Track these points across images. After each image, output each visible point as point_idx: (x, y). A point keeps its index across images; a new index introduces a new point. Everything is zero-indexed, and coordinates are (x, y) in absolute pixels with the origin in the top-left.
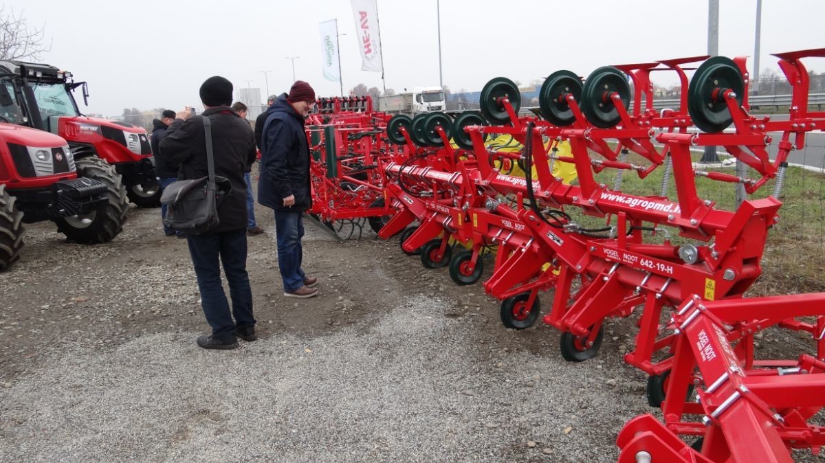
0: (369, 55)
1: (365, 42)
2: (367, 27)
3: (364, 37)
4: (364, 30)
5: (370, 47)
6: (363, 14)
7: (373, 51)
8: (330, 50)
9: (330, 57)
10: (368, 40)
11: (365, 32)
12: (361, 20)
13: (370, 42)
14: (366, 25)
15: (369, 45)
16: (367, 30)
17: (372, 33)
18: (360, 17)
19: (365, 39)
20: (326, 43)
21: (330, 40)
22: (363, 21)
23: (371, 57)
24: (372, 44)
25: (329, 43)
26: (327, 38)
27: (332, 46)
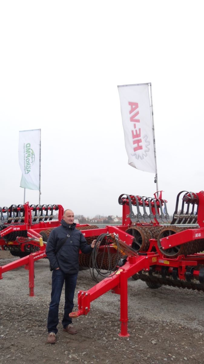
0: (139, 152)
1: (134, 137)
2: (138, 121)
3: (133, 132)
4: (133, 123)
5: (140, 144)
6: (134, 106)
7: (144, 147)
8: (30, 158)
9: (28, 164)
10: (138, 135)
11: (135, 126)
12: (131, 112)
13: (141, 138)
14: (136, 118)
15: (139, 141)
16: (137, 124)
17: (143, 127)
18: (129, 108)
19: (135, 133)
20: (26, 150)
21: (31, 148)
22: (133, 113)
23: (141, 155)
24: (143, 140)
25: (30, 150)
26: (28, 145)
27: (32, 154)
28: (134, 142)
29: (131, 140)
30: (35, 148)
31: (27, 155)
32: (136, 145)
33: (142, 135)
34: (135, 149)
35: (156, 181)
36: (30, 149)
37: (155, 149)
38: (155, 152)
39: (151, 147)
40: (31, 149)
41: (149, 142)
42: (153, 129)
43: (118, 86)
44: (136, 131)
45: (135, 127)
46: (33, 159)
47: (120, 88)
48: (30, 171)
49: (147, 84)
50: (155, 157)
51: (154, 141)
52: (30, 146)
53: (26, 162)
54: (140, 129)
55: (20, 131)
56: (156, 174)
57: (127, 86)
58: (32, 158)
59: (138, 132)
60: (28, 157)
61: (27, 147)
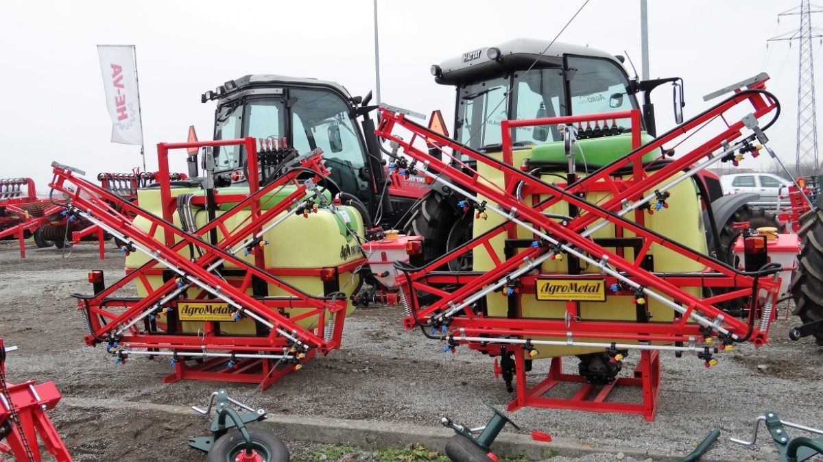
0: (123, 122)
2: (122, 86)
4: (116, 88)
7: (129, 117)
12: (114, 76)
14: (120, 83)
16: (121, 89)
17: (128, 93)
18: (111, 71)
22: (116, 77)
23: (126, 125)
24: (128, 108)
29: (115, 108)
35: (142, 153)
37: (141, 118)
38: (141, 122)
42: (139, 97)
43: (98, 46)
45: (119, 93)
47: (100, 48)
49: (131, 46)
50: (141, 127)
51: (140, 109)
56: (143, 146)
57: (108, 46)
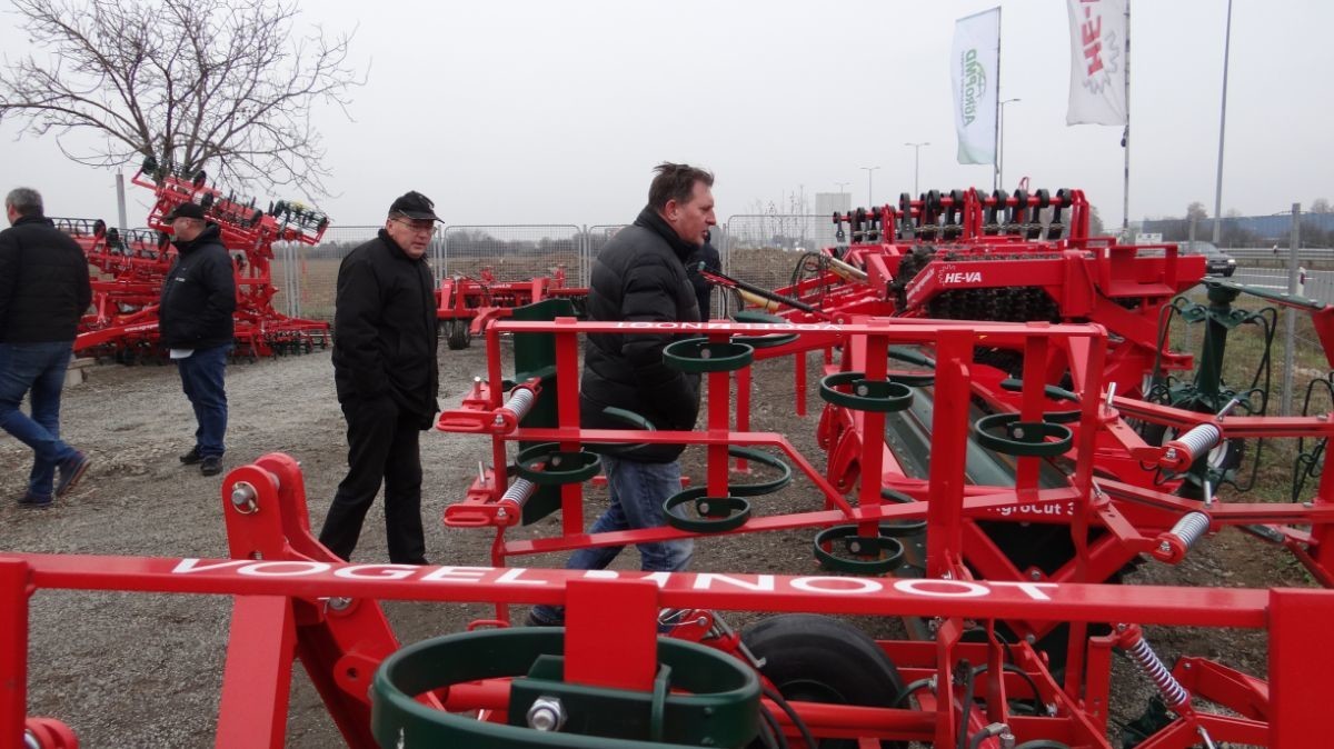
1: (1086, 39)
3: (1083, 27)
4: (1085, 5)
5: (1099, 56)
7: (1106, 63)
8: (975, 86)
9: (971, 101)
10: (1095, 35)
11: (1088, 13)
13: (1101, 39)
16: (1093, 5)
17: (1107, 11)
19: (1089, 32)
20: (966, 68)
21: (978, 59)
23: (1099, 83)
24: (1105, 45)
25: (976, 67)
26: (971, 55)
27: (980, 75)
28: (1088, 54)
29: (1081, 49)
30: (986, 59)
31: (967, 80)
32: (1090, 60)
33: (1104, 32)
34: (1091, 70)
35: (1124, 143)
36: (974, 63)
37: (1127, 64)
39: (1120, 61)
40: (979, 65)
41: (1117, 48)
42: (1128, 15)
44: (1090, 24)
45: (1089, 15)
46: (983, 87)
48: (973, 118)
51: (1128, 43)
52: (974, 57)
53: (965, 97)
54: (1099, 19)
55: (958, 21)
56: (1127, 126)
58: (980, 85)
59: (1095, 26)
60: (971, 83)
61: (968, 60)
